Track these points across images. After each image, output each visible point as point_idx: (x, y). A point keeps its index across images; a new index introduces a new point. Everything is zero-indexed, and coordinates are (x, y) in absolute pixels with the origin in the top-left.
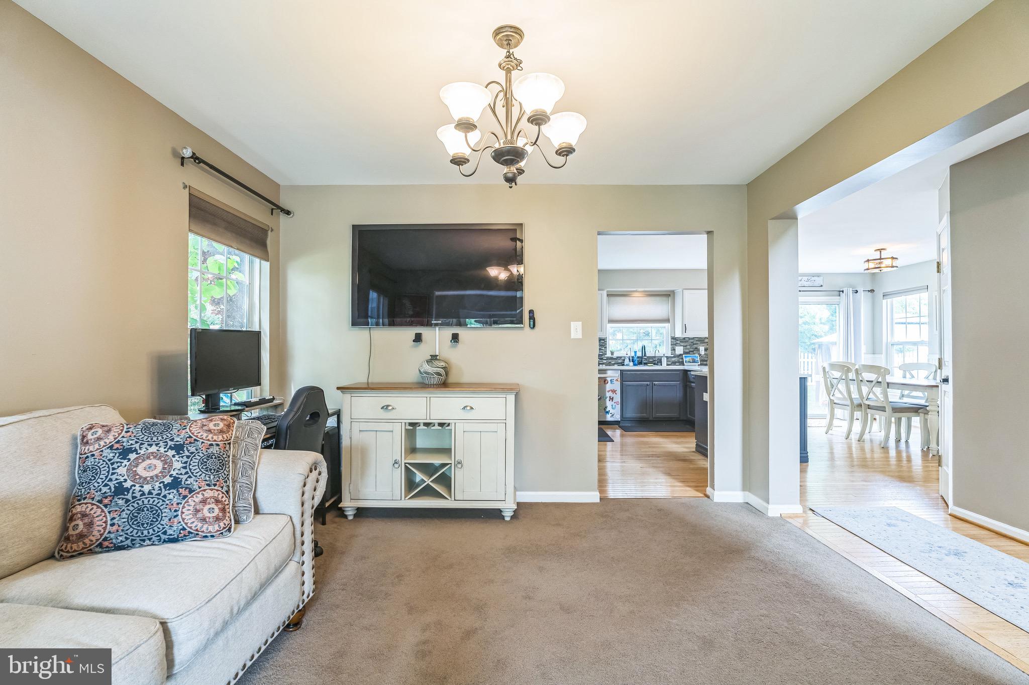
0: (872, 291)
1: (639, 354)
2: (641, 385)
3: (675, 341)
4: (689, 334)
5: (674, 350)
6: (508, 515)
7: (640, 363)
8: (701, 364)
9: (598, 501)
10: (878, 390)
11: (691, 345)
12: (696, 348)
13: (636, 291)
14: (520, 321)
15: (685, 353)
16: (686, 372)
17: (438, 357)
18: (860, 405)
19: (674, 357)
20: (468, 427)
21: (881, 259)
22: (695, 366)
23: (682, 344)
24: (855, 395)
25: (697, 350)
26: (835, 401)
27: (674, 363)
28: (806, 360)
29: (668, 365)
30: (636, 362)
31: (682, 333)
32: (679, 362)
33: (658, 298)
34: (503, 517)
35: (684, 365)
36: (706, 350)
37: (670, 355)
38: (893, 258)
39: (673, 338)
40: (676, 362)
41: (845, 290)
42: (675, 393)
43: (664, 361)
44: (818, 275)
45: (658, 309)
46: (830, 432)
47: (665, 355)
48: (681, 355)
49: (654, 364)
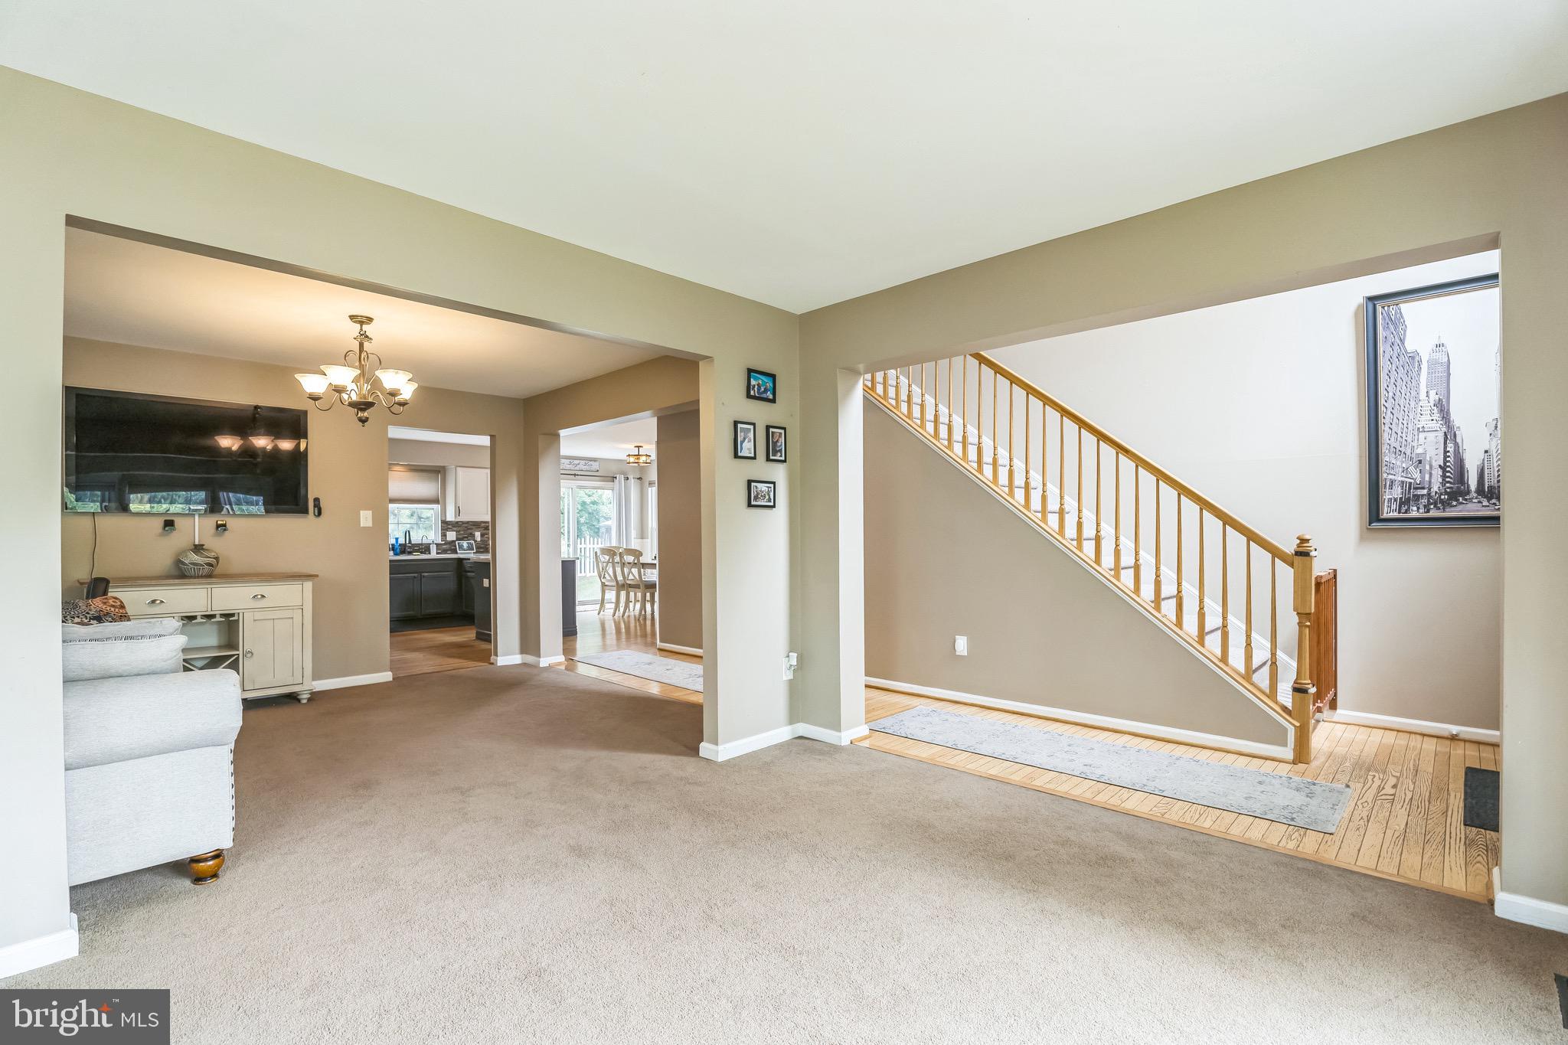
0: (640, 479)
1: (402, 541)
2: (407, 578)
3: (446, 526)
4: (463, 518)
5: (445, 536)
6: (304, 697)
7: (403, 552)
8: (476, 552)
9: (391, 679)
10: (635, 571)
11: (465, 529)
12: (471, 534)
13: (398, 464)
14: (305, 511)
15: (458, 539)
16: (460, 560)
17: (204, 547)
18: (623, 585)
19: (444, 544)
20: (258, 616)
21: (639, 455)
22: (470, 553)
23: (455, 529)
24: (620, 578)
25: (473, 536)
26: (606, 584)
27: (445, 551)
28: (583, 546)
29: (437, 553)
30: (398, 550)
31: (456, 516)
32: (451, 550)
33: (424, 474)
34: (299, 701)
35: (457, 553)
36: (482, 535)
37: (440, 542)
38: (647, 455)
39: (444, 522)
40: (447, 550)
41: (618, 476)
42: (451, 585)
43: (433, 549)
44: (595, 460)
45: (425, 487)
46: (602, 613)
47: (435, 542)
48: (454, 542)
49: (422, 553)
